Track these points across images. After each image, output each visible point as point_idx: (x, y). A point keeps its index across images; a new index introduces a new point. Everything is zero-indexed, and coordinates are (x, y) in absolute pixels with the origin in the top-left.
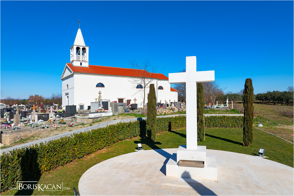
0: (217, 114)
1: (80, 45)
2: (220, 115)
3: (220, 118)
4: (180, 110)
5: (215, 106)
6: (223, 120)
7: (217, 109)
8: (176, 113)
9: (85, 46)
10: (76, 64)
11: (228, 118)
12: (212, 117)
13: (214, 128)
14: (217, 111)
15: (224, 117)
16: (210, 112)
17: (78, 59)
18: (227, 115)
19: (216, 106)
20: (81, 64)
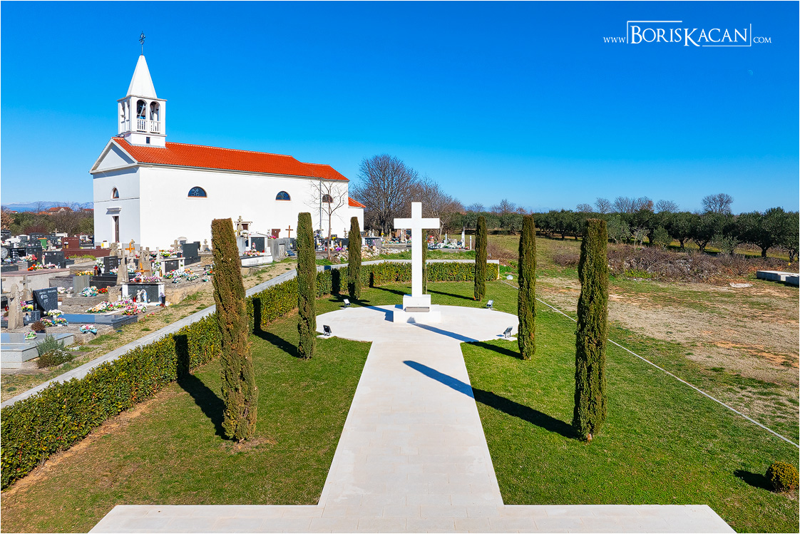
0: (445, 260)
1: (144, 96)
2: (449, 261)
3: (449, 266)
4: (383, 253)
5: (442, 245)
6: (453, 269)
7: (446, 250)
8: (377, 258)
9: (156, 97)
10: (137, 140)
11: (461, 266)
12: (437, 264)
13: (440, 282)
14: (445, 253)
15: (455, 264)
16: (433, 256)
17: (141, 130)
18: (460, 261)
19: (444, 244)
20: (148, 140)
